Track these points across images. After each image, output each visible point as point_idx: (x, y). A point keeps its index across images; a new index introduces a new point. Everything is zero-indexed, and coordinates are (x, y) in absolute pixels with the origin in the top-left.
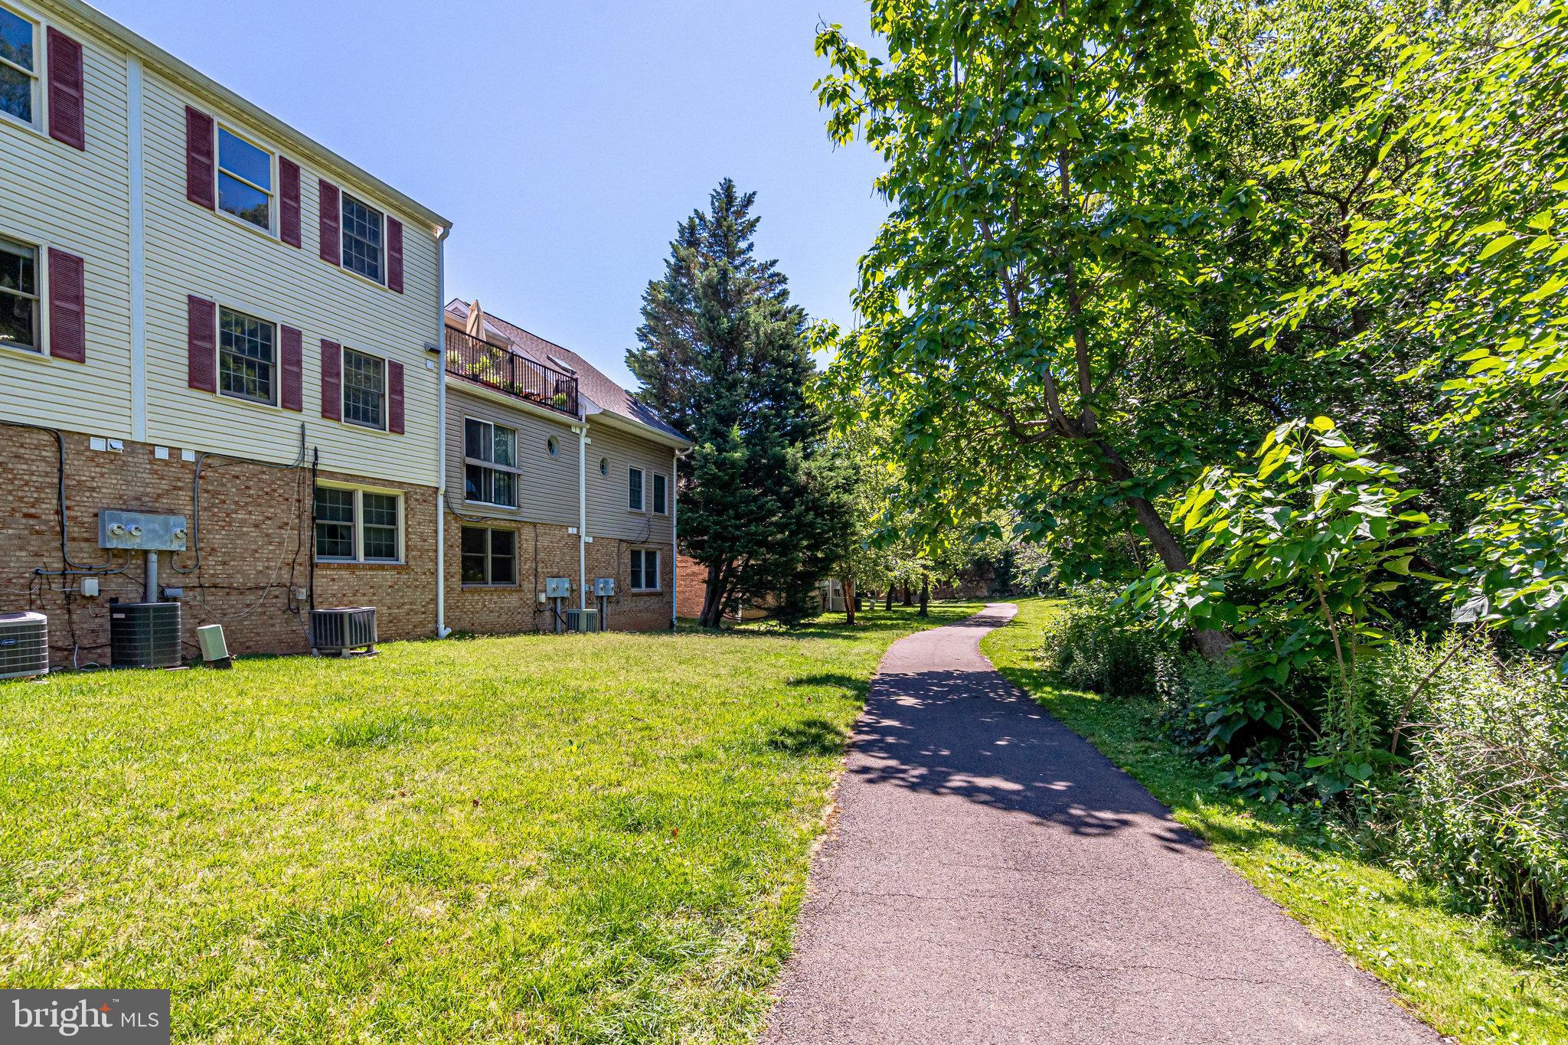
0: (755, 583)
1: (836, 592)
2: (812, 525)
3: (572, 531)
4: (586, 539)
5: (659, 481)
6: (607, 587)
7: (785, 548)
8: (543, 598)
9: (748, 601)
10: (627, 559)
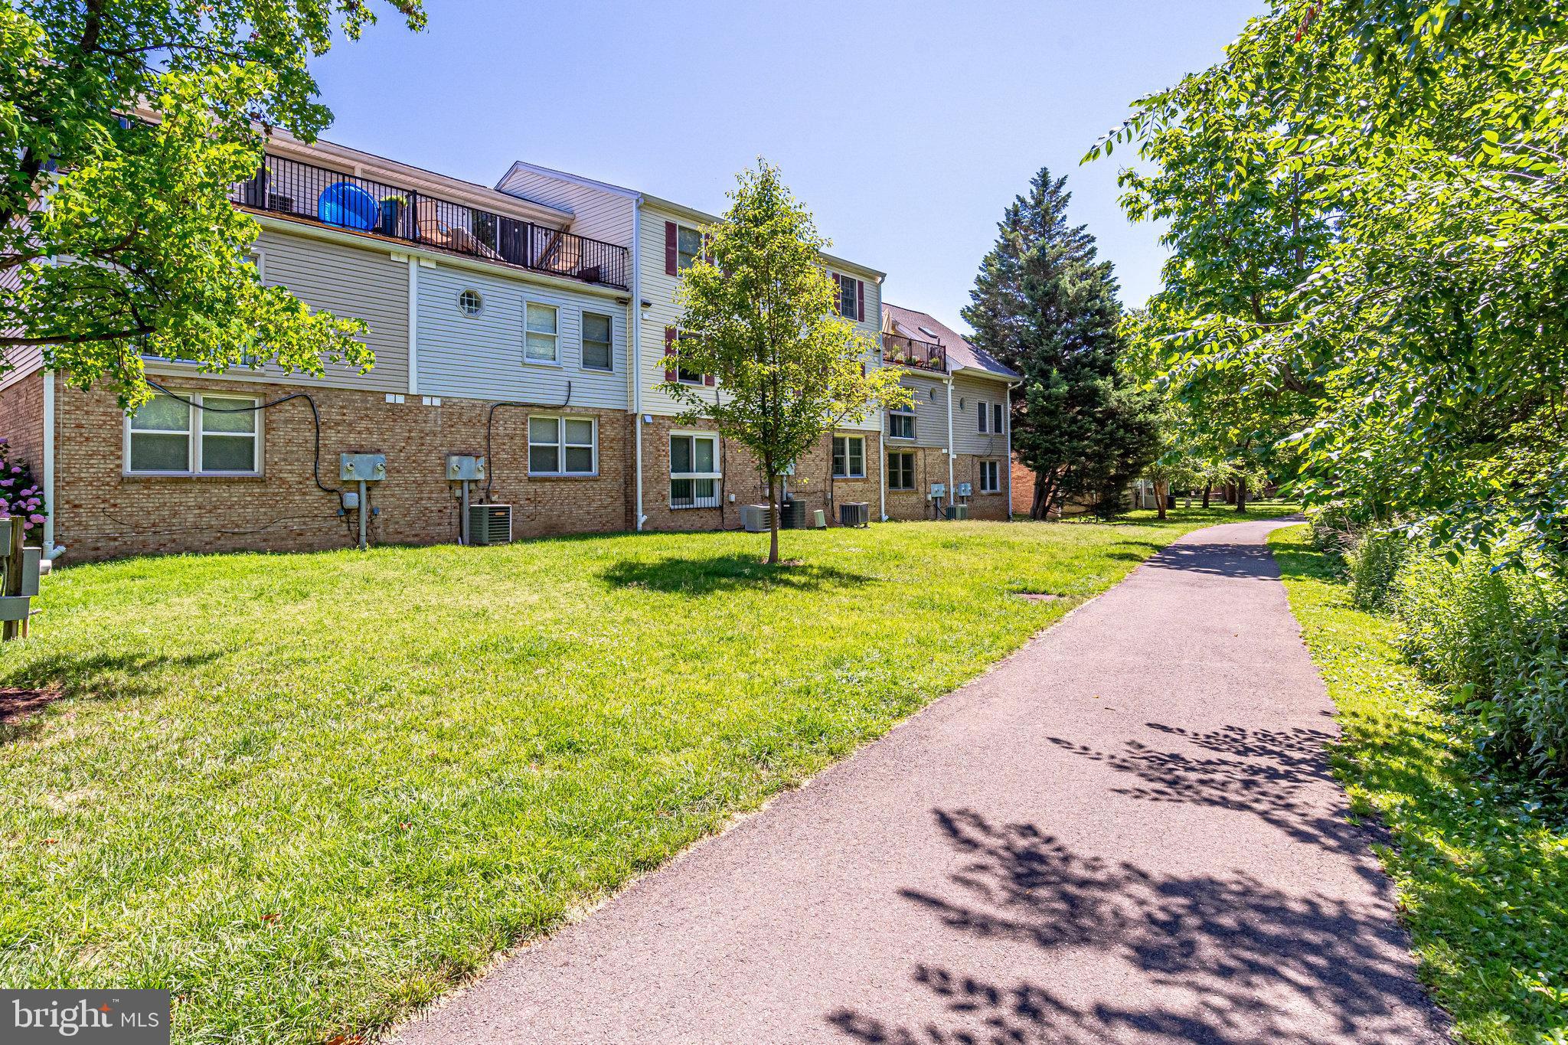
0: (1073, 485)
1: (1149, 491)
2: (1123, 439)
3: (945, 451)
4: (953, 456)
5: (998, 408)
6: (966, 490)
7: (1100, 458)
8: (930, 497)
9: (1070, 499)
10: (978, 468)
